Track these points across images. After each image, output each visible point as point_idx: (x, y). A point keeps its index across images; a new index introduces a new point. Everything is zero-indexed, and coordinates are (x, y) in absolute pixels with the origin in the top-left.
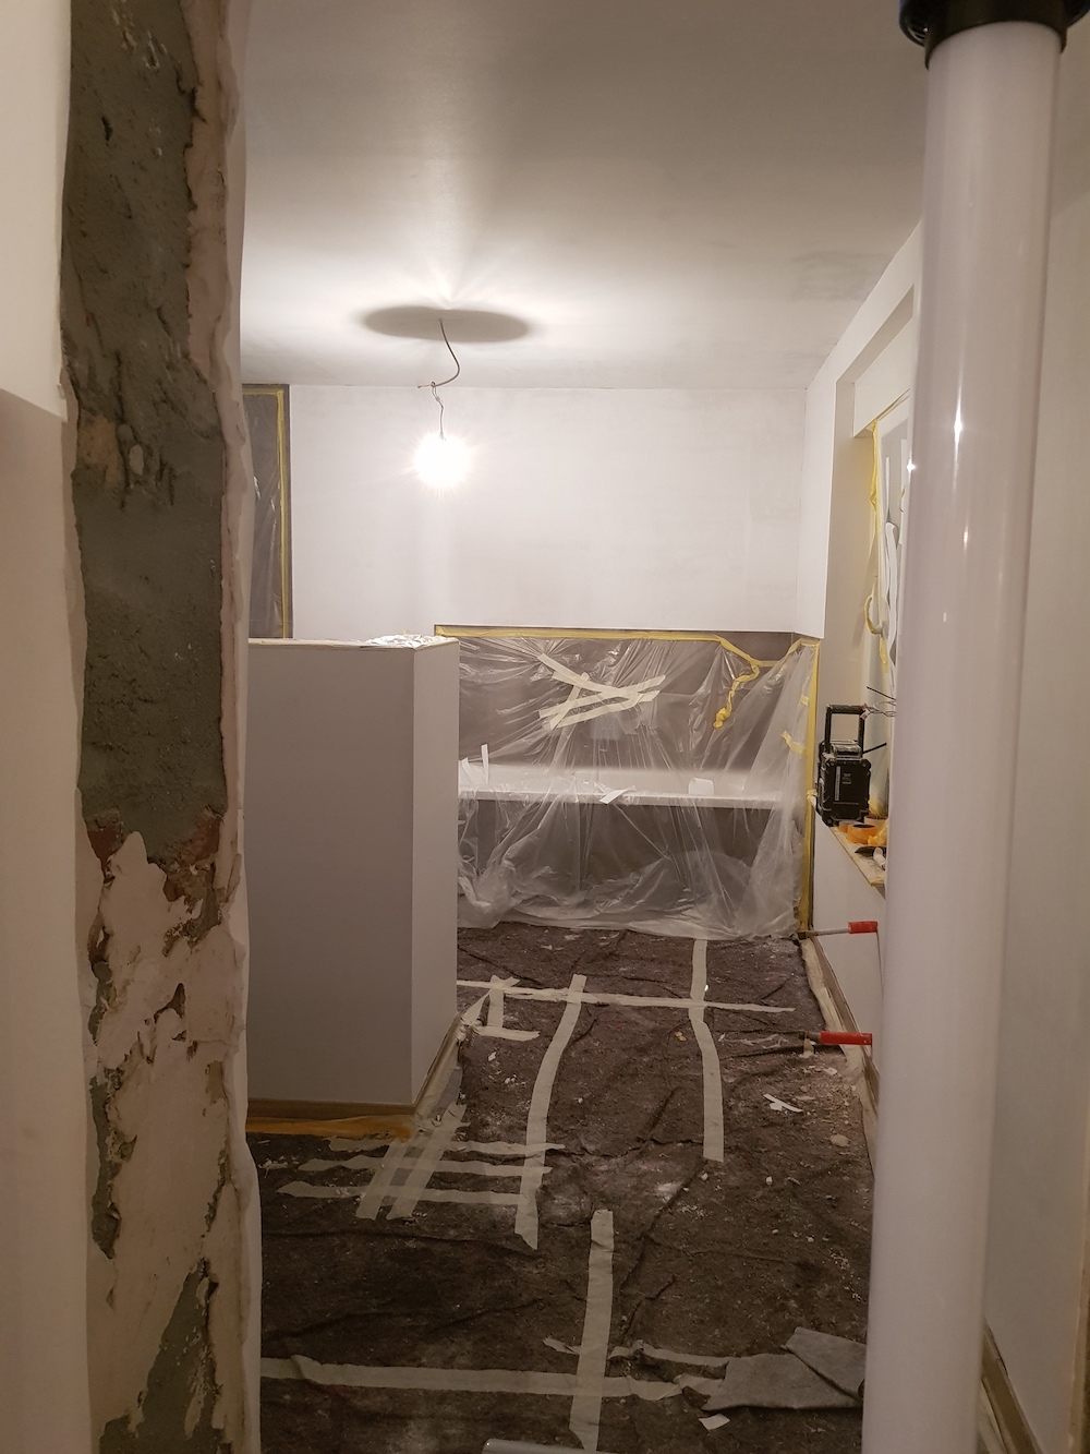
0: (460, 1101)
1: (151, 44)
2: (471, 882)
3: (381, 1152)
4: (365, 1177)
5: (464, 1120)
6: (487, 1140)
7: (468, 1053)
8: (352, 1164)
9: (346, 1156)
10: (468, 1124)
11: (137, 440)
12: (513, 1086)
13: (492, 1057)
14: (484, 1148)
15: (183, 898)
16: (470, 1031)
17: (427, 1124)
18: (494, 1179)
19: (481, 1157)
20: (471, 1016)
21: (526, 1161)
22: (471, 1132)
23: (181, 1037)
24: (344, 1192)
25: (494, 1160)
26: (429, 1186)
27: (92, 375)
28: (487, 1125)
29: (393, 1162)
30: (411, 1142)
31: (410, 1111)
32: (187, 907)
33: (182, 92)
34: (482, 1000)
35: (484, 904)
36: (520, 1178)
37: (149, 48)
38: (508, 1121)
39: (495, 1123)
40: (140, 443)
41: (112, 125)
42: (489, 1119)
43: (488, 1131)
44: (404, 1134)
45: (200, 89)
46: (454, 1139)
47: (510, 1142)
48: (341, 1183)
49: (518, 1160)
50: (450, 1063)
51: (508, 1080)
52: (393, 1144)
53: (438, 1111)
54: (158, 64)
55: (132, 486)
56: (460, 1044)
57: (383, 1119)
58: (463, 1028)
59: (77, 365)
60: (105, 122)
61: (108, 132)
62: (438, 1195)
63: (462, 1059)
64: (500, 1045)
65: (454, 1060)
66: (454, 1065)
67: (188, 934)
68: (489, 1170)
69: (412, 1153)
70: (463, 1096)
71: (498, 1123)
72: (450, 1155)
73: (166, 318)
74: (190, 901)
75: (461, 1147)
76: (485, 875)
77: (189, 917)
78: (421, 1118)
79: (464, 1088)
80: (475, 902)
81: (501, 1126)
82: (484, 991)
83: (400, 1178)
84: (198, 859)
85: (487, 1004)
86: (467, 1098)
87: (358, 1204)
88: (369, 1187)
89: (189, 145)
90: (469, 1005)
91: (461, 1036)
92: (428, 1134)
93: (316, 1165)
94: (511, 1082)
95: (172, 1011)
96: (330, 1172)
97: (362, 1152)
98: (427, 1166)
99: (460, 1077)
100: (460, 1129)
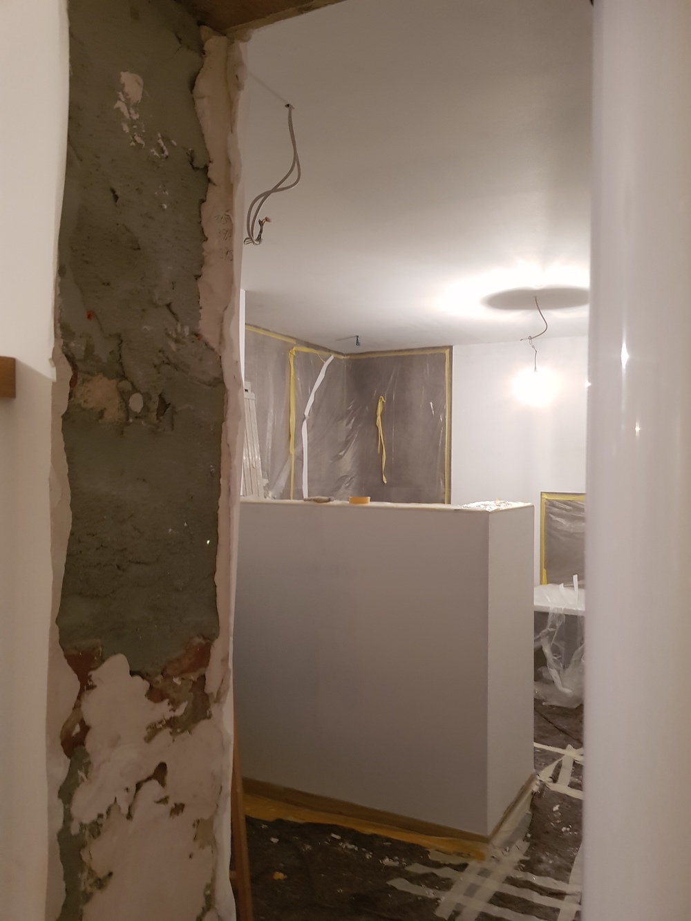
0: (526, 839)
1: (160, 141)
2: (559, 673)
3: (462, 867)
4: (446, 885)
5: (526, 854)
6: (539, 874)
7: (538, 802)
8: (442, 873)
9: (438, 865)
10: (528, 858)
11: (135, 389)
12: (567, 834)
13: (556, 808)
14: (535, 879)
15: (167, 701)
16: (543, 786)
17: (498, 853)
18: (539, 907)
19: (532, 887)
20: (546, 774)
21: (566, 897)
22: (529, 865)
23: (164, 800)
24: (430, 893)
25: (542, 891)
26: (491, 902)
27: (89, 349)
28: (540, 861)
29: (468, 878)
30: (486, 864)
31: (486, 840)
32: (170, 707)
33: (195, 169)
34: (556, 763)
35: (567, 691)
36: (558, 910)
37: (159, 144)
38: (558, 861)
39: (548, 860)
40: (139, 392)
41: (118, 193)
42: (544, 858)
43: (541, 867)
44: (481, 857)
45: (211, 166)
46: (516, 868)
47: (557, 879)
48: (431, 886)
49: (560, 895)
50: (523, 808)
51: (564, 829)
52: (473, 864)
53: (509, 843)
54: (167, 153)
55: (131, 420)
56: (534, 794)
57: (468, 843)
58: (538, 782)
59: (72, 344)
60: (113, 192)
61: (116, 198)
62: (495, 911)
63: (533, 807)
64: (564, 800)
65: (527, 807)
66: (527, 810)
67: (171, 727)
68: (537, 899)
69: (484, 873)
70: (529, 835)
71: (551, 862)
72: (511, 881)
73: (174, 310)
74: (174, 704)
75: (520, 875)
76: (569, 670)
77: (172, 714)
78: (494, 847)
79: (531, 828)
80: (561, 688)
81: (552, 865)
82: (560, 755)
83: (471, 891)
84: (183, 672)
85: (559, 766)
86: (532, 837)
87: (438, 905)
88: (448, 893)
89: (203, 201)
90: (547, 765)
91: (535, 788)
92: (498, 860)
93: (417, 868)
94: (566, 831)
95: (155, 783)
96: (425, 876)
97: (450, 865)
98: (492, 886)
99: (529, 820)
100: (522, 861)
